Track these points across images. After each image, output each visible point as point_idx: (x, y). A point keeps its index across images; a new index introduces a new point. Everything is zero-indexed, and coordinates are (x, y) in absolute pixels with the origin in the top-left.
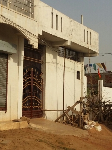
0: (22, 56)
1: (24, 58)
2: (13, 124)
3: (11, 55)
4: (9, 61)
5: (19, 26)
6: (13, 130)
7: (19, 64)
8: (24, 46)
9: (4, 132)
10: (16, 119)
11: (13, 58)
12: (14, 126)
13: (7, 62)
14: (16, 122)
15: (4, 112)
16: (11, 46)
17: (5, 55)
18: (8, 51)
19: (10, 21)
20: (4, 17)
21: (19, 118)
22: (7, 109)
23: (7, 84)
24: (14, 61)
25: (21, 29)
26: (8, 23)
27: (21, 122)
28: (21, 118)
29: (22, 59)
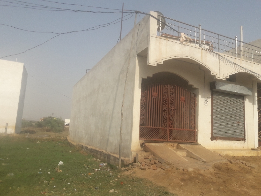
0: (256, 97)
1: (258, 98)
2: (253, 152)
3: (247, 96)
4: (245, 101)
5: (255, 73)
6: (253, 157)
7: (254, 104)
8: (258, 89)
9: (246, 157)
10: (254, 148)
11: (248, 99)
12: (254, 154)
13: (244, 102)
14: (256, 151)
15: (243, 142)
16: (247, 90)
17: (242, 97)
18: (245, 93)
19: (248, 70)
20: (243, 68)
21: (256, 148)
22: (246, 140)
23: (244, 119)
24: (250, 101)
25: (256, 76)
26: (247, 71)
27: (259, 151)
28: (258, 148)
29: (256, 99)
